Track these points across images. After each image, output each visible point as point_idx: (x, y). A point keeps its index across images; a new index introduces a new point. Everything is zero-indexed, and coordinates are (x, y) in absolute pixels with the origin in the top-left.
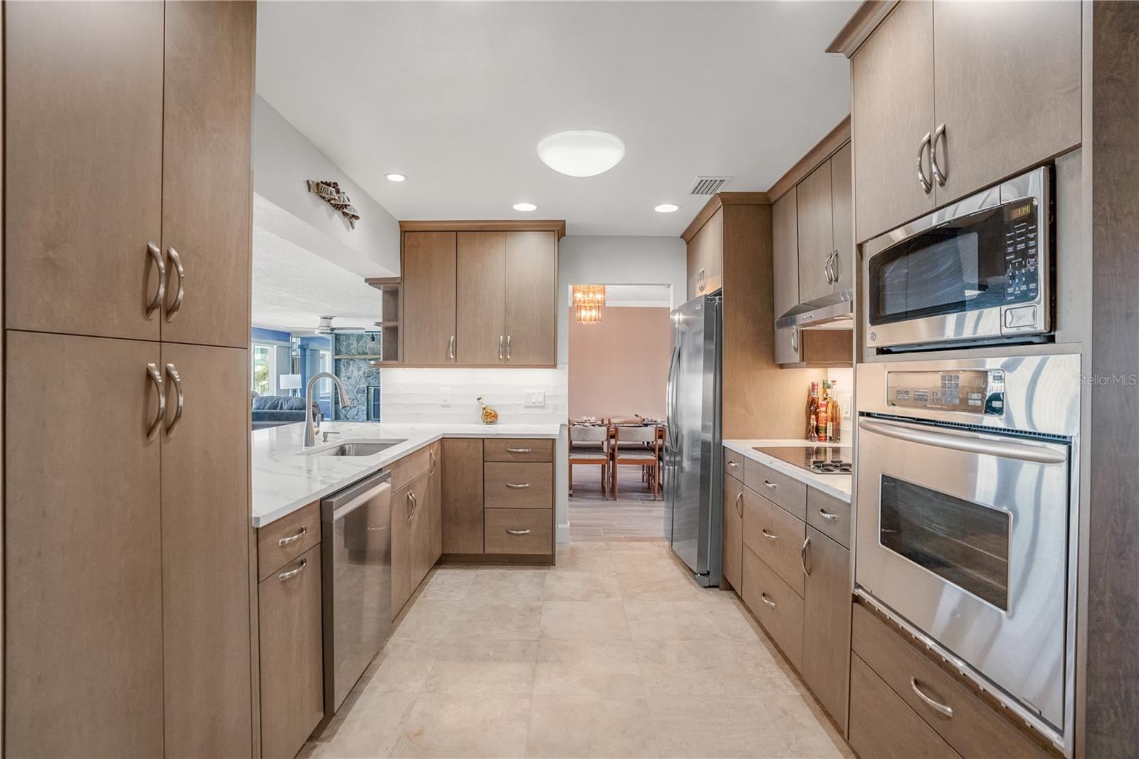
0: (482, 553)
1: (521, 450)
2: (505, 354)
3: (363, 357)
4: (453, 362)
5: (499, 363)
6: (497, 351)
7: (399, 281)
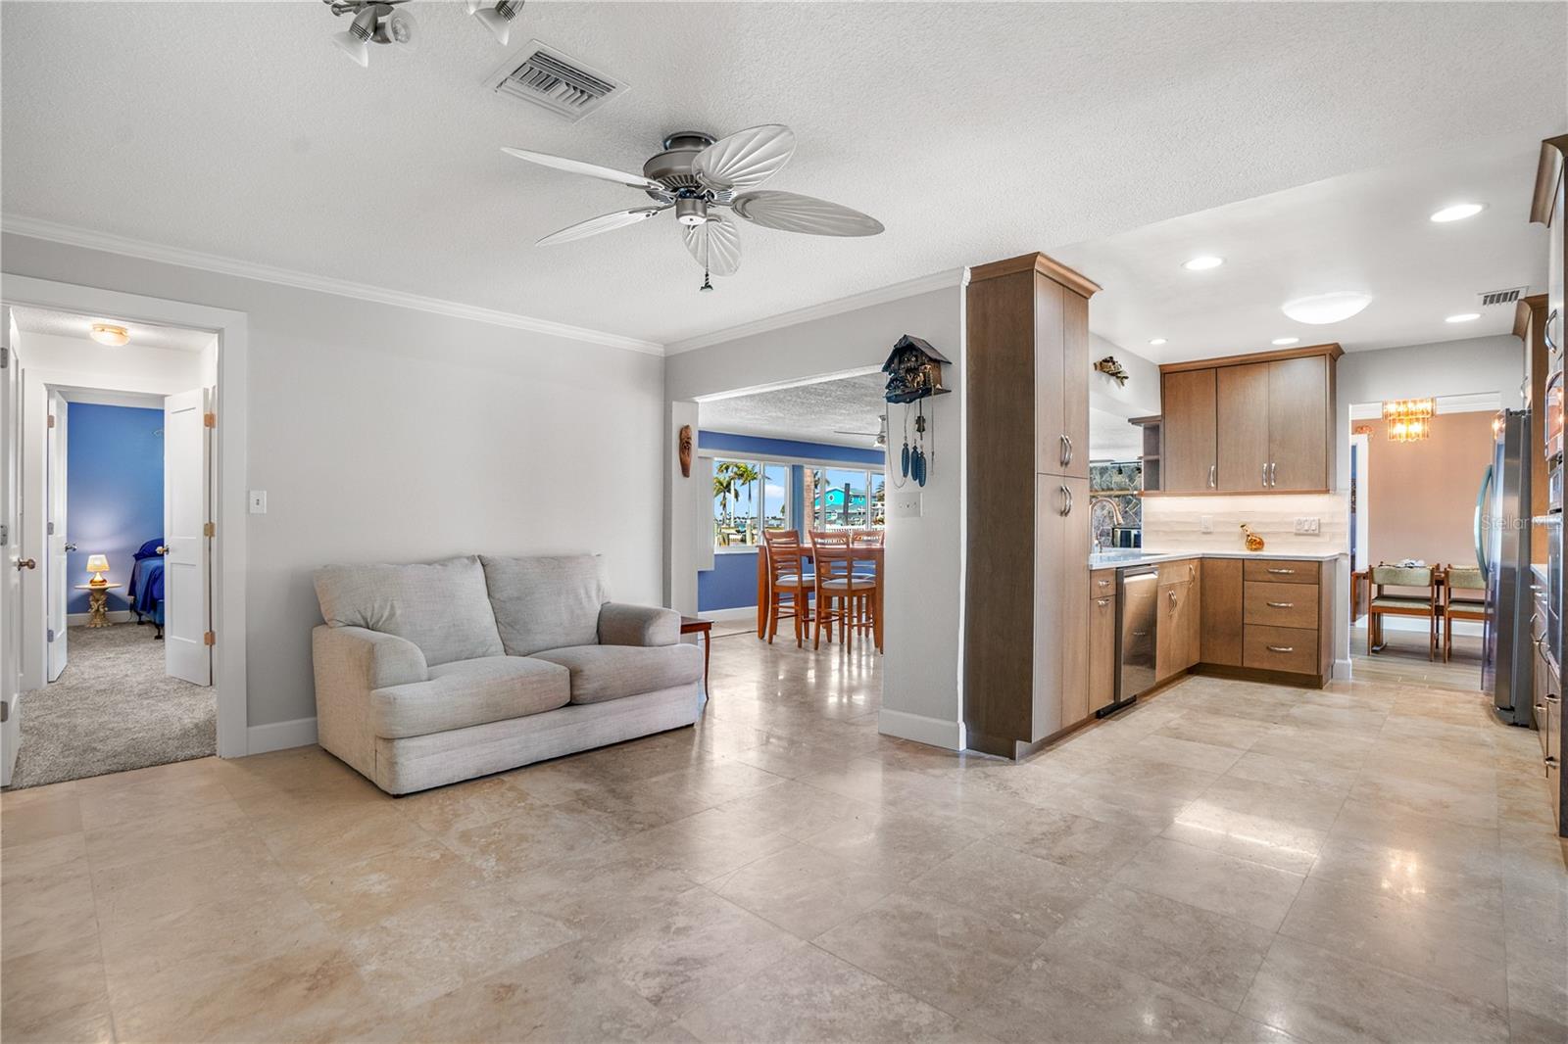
0: (1239, 664)
1: (1284, 571)
2: (1269, 480)
3: (1108, 493)
4: (1214, 491)
5: (1262, 490)
6: (1260, 479)
7: (1160, 419)
